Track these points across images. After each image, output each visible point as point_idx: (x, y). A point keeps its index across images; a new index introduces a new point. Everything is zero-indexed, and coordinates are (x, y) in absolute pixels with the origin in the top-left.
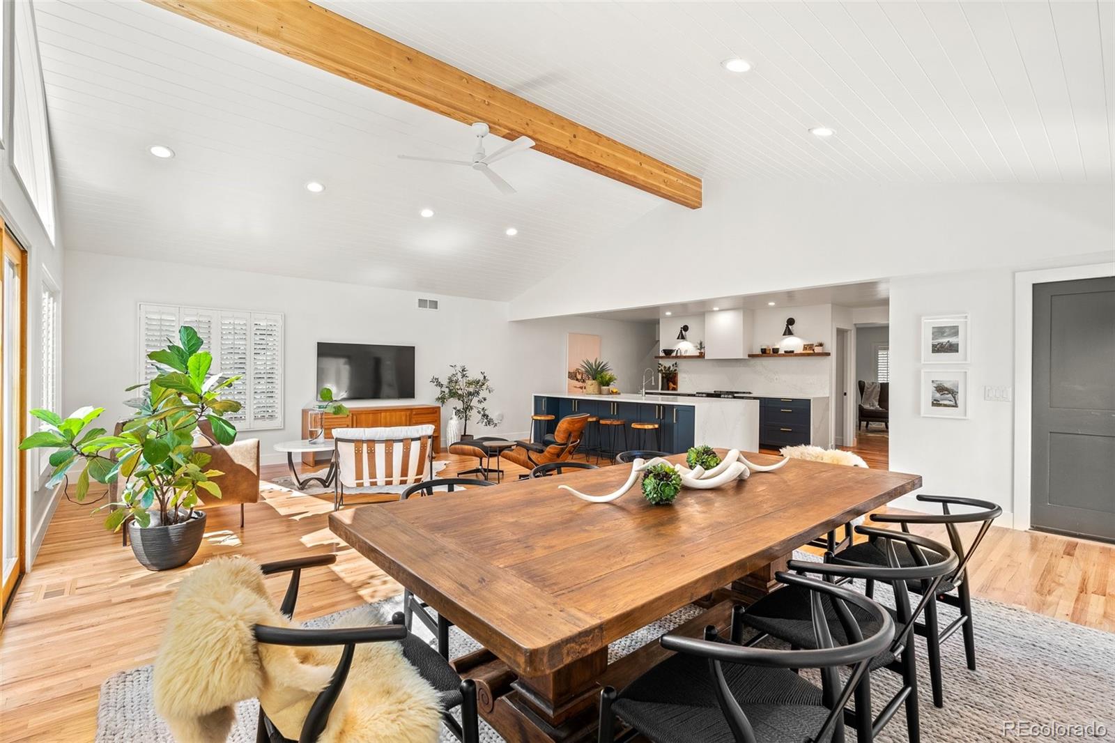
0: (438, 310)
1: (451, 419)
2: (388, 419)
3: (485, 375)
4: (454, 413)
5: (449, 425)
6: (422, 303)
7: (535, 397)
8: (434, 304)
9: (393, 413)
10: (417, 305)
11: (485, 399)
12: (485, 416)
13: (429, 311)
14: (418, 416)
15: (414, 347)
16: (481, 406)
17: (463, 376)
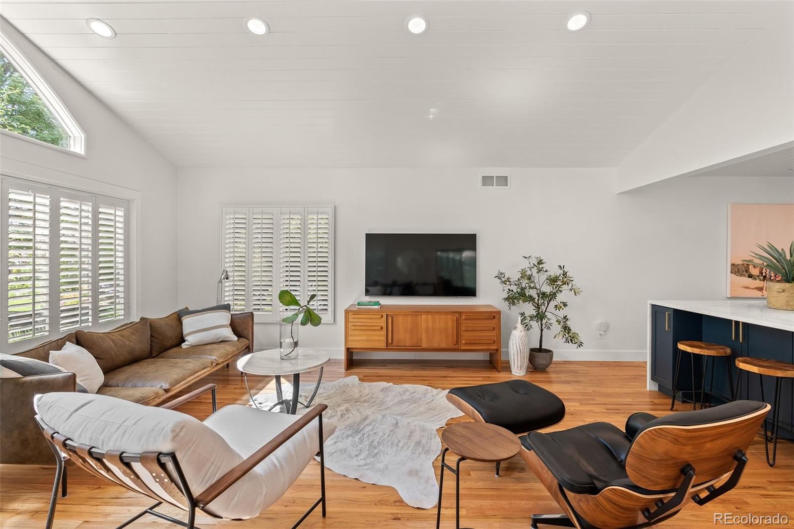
0: (508, 187)
1: (515, 328)
2: (430, 324)
3: (565, 269)
4: (519, 321)
5: (512, 337)
6: (487, 180)
7: (653, 306)
8: (503, 181)
9: (437, 316)
10: (480, 183)
11: (565, 305)
12: (566, 329)
13: (495, 190)
14: (469, 322)
15: (475, 235)
16: (561, 313)
17: (539, 271)
